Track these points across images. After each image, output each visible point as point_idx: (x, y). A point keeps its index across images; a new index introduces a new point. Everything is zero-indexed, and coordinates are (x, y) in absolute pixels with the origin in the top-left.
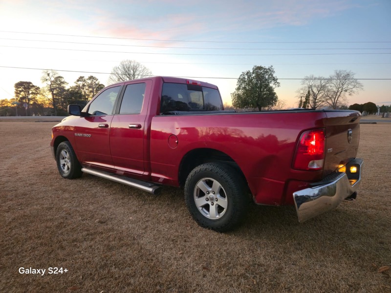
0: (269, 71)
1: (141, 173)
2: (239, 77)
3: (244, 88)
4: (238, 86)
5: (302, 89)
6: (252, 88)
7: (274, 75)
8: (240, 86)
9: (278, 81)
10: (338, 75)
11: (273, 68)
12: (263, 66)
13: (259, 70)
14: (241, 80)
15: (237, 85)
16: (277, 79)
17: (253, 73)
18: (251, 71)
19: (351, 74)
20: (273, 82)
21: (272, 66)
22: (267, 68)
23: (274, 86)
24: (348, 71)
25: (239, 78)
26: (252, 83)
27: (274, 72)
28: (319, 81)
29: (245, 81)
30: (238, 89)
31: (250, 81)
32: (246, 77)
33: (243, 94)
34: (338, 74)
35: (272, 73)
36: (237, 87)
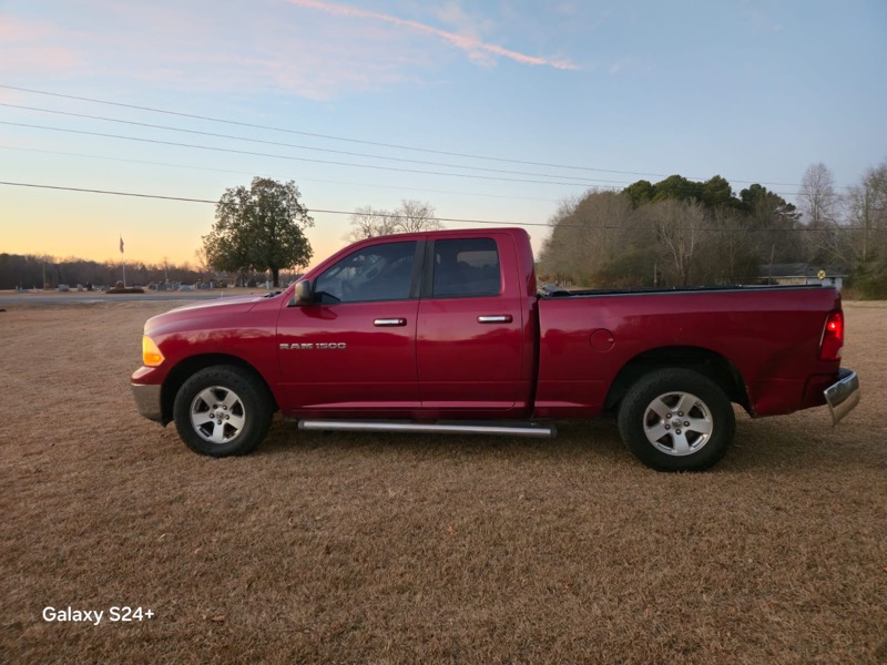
0: (286, 191)
1: (509, 404)
2: (219, 200)
3: (236, 225)
4: (219, 219)
5: (353, 233)
6: (254, 226)
7: (299, 202)
8: (223, 219)
9: (309, 214)
10: (409, 210)
11: (295, 185)
12: (274, 179)
13: (267, 187)
14: (226, 206)
15: (216, 217)
16: (306, 211)
17: (253, 193)
18: (248, 188)
19: (429, 209)
20: (299, 216)
21: (293, 182)
22: (284, 184)
23: (301, 225)
24: (423, 203)
25: (221, 202)
26: (254, 216)
27: (298, 194)
28: (382, 219)
29: (234, 210)
30: (221, 227)
31: (249, 210)
32: (237, 200)
33: (235, 238)
34: (407, 207)
35: (296, 197)
36: (216, 221)
